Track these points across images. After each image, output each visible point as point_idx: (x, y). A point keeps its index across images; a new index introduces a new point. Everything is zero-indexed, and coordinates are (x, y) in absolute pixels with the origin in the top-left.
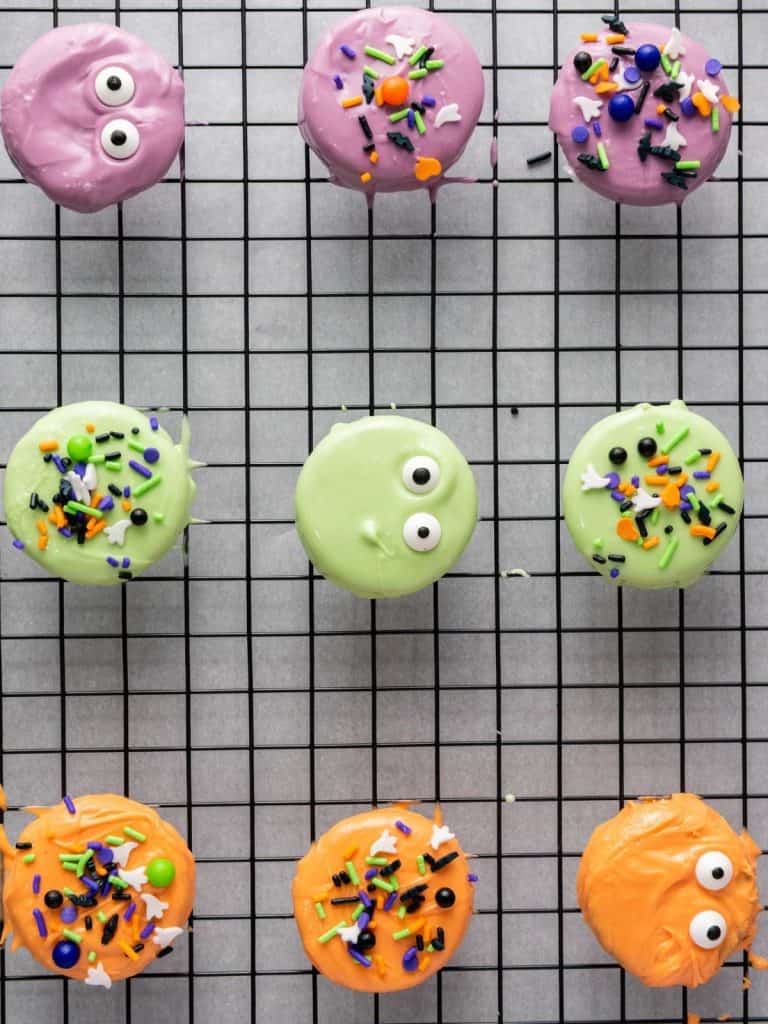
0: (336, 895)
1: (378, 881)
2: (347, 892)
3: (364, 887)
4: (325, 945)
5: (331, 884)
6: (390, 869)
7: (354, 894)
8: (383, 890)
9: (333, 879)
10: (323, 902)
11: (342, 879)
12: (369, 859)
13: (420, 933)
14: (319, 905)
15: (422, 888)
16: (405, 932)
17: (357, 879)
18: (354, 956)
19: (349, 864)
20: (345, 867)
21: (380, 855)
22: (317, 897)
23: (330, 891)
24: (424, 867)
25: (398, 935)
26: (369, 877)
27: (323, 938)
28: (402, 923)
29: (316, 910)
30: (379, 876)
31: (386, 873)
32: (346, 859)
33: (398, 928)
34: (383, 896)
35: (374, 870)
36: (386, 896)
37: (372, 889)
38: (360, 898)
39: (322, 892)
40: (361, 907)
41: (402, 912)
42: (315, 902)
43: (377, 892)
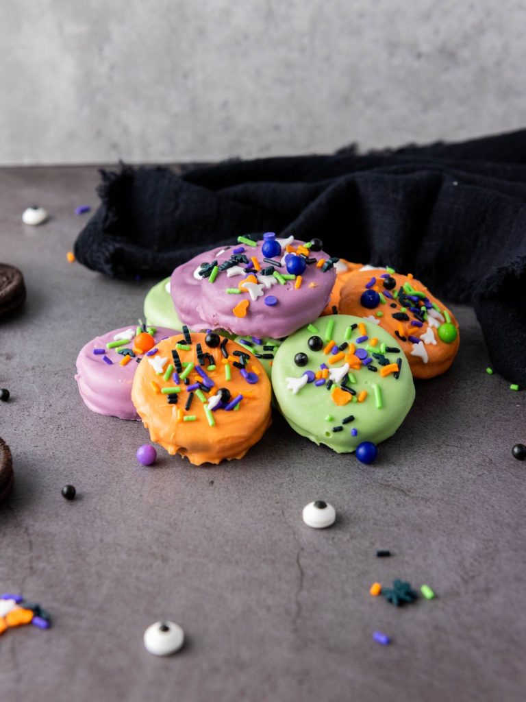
0: (184, 406)
1: (183, 376)
2: (184, 399)
3: (185, 388)
4: (216, 424)
5: (174, 407)
6: (177, 360)
7: (187, 395)
8: (190, 374)
9: (170, 403)
10: (184, 414)
11: (173, 398)
12: (165, 377)
13: (232, 363)
14: (185, 418)
15: (199, 349)
16: (227, 368)
17: (175, 388)
18: (232, 408)
19: (163, 390)
20: (165, 394)
21: (165, 368)
22: (179, 417)
23: (178, 408)
24: (186, 347)
25: (227, 376)
26: (179, 381)
27: (211, 422)
28: (219, 371)
29: (189, 422)
30: (179, 374)
31: (179, 368)
32: (159, 392)
33: (223, 374)
34: (195, 376)
35: (174, 375)
36: (196, 374)
37: (188, 383)
38: (192, 391)
39: (177, 413)
40: (198, 393)
41: (212, 367)
42: (182, 421)
43: (191, 379)
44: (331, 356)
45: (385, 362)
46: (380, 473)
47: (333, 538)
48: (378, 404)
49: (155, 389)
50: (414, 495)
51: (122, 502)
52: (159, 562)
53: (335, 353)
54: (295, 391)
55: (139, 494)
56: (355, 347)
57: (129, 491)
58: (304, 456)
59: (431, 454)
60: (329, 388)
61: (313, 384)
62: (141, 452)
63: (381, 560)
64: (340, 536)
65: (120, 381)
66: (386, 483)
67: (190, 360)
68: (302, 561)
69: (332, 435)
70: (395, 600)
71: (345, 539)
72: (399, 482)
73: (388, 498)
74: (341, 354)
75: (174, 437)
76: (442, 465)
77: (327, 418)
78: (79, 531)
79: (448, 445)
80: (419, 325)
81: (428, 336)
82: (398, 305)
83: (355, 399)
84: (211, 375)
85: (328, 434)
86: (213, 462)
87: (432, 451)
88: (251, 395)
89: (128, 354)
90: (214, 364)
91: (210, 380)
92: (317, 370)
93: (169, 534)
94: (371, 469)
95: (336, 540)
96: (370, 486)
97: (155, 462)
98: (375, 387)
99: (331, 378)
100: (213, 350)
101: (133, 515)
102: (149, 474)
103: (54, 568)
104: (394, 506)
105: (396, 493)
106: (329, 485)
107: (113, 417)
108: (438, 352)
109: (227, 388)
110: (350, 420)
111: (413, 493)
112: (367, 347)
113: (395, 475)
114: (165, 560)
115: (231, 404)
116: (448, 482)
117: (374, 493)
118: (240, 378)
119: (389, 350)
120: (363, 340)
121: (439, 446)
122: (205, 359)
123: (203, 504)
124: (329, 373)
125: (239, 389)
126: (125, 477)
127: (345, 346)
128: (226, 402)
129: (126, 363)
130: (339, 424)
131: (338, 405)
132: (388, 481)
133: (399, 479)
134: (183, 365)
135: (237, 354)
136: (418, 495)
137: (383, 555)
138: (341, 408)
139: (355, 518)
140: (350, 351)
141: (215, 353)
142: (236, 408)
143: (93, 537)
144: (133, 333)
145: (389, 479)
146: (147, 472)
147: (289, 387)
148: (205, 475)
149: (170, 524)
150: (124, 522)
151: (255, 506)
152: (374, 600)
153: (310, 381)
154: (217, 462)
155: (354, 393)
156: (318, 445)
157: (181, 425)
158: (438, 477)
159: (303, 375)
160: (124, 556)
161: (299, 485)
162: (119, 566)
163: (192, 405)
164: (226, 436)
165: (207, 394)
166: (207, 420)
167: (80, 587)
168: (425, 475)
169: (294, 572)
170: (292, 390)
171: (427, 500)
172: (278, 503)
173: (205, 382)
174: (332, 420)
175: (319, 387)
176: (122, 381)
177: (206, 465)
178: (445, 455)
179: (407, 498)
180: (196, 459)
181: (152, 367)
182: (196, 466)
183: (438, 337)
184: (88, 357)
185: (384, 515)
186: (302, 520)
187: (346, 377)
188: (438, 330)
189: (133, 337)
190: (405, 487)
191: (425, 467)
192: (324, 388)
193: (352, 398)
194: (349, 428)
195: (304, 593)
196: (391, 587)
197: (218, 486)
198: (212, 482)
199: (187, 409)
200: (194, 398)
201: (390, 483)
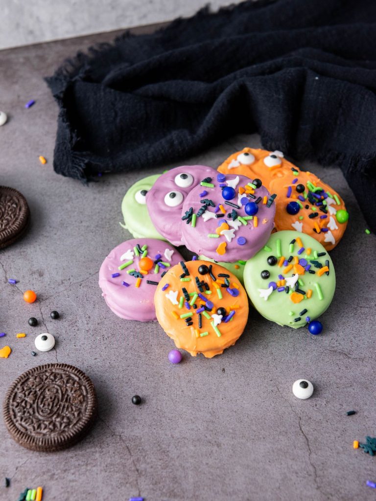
0: (198, 326)
1: (192, 303)
2: (196, 320)
3: (195, 311)
4: (222, 334)
5: (191, 328)
6: (186, 294)
7: (198, 316)
8: (196, 301)
9: (188, 325)
10: (200, 332)
11: (189, 321)
12: (180, 306)
13: (220, 285)
14: (202, 335)
15: (198, 281)
16: (218, 291)
17: (189, 314)
18: (229, 320)
19: (182, 316)
20: (183, 318)
21: (178, 299)
22: (197, 335)
23: (195, 328)
24: (187, 279)
25: (220, 296)
26: (189, 307)
27: (219, 335)
28: (214, 293)
29: (204, 336)
30: (189, 302)
31: (188, 298)
32: (179, 318)
33: (216, 295)
34: (200, 301)
35: (186, 304)
36: (199, 299)
37: (196, 306)
38: (200, 313)
39: (195, 332)
40: (204, 313)
41: (209, 292)
42: (200, 337)
43: (197, 303)
44: (284, 268)
45: (319, 266)
46: (326, 340)
47: (316, 405)
48: (320, 297)
49: (176, 317)
50: (353, 357)
51: (172, 400)
52: (215, 448)
53: (287, 265)
54: (266, 298)
55: (181, 391)
56: (298, 258)
57: (173, 388)
58: (274, 334)
59: (353, 316)
60: (288, 292)
61: (277, 290)
62: (172, 356)
63: (350, 418)
64: (319, 402)
65: (141, 302)
66: (333, 349)
67: (194, 290)
68: (303, 428)
69: (294, 323)
70: (370, 452)
71: (323, 404)
72: (341, 347)
73: (338, 362)
74: (290, 265)
75: (196, 348)
76: (363, 326)
77: (290, 314)
78: (155, 431)
79: (361, 307)
80: (325, 217)
81: (332, 225)
82: (310, 205)
83: (306, 297)
84: (208, 297)
85: (291, 323)
87: (353, 314)
88: (237, 306)
89: (138, 276)
90: (208, 289)
91: (210, 303)
92: (276, 280)
93: (213, 422)
94: (319, 338)
95: (318, 406)
96: (324, 354)
98: (316, 285)
99: (287, 285)
100: (204, 276)
101: (184, 410)
102: (181, 369)
103: (152, 467)
104: (344, 369)
105: (341, 357)
106: (298, 358)
108: (339, 234)
109: (222, 307)
110: (305, 311)
111: (352, 355)
112: (305, 256)
113: (337, 341)
114: (219, 445)
115: (228, 318)
116: (371, 341)
117: (328, 360)
118: (227, 294)
119: (320, 255)
120: (302, 251)
121: (356, 309)
122: (203, 286)
123: (225, 390)
124: (286, 282)
125: (230, 303)
126: (166, 376)
127: (291, 258)
128: (225, 316)
129: (140, 285)
130: (298, 316)
131: (295, 303)
132: (334, 347)
133: (339, 343)
134: (191, 295)
135: (221, 275)
136: (356, 357)
137: (351, 413)
138: (297, 305)
139: (324, 385)
140: (295, 261)
141: (206, 278)
142: (231, 320)
143: (166, 435)
144: (133, 253)
145: (334, 346)
146: (178, 368)
147: (261, 296)
149: (210, 413)
150: (181, 418)
151: (258, 386)
152: (356, 452)
153: (274, 289)
155: (304, 293)
156: (282, 326)
157: (199, 339)
158: (363, 337)
159: (269, 287)
160: (192, 448)
161: (279, 362)
162: (192, 457)
163: (203, 323)
164: (229, 340)
165: (209, 312)
166: (215, 332)
167: (175, 479)
168: (355, 337)
169: (302, 439)
170: (263, 297)
171: (362, 360)
172: (271, 380)
173: (207, 305)
174: (294, 314)
175: (280, 293)
176: (142, 302)
177: (216, 357)
178: (362, 316)
179: (350, 360)
180: (209, 355)
181: (169, 300)
182: (210, 359)
183: (338, 222)
184: (109, 281)
185: (341, 378)
186: (292, 393)
187: (297, 282)
188: (336, 215)
189: (134, 256)
190: (346, 350)
191: (353, 330)
192: (284, 293)
193: (304, 297)
194: (304, 317)
195: (314, 456)
196: (365, 441)
197: (229, 373)
198: (224, 370)
199: (201, 327)
200: (202, 318)
201: (335, 349)
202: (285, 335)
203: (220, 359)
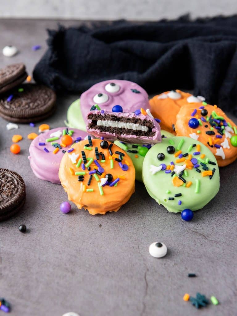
0: (87, 183)
1: (87, 165)
2: (87, 179)
3: (88, 172)
4: (104, 194)
5: (82, 183)
6: (84, 156)
7: (89, 176)
8: (91, 165)
9: (80, 181)
10: (87, 188)
11: (81, 178)
12: (77, 166)
13: (114, 159)
14: (88, 190)
15: (97, 150)
16: (112, 162)
17: (83, 173)
18: (113, 185)
19: (76, 173)
20: (77, 175)
21: (77, 160)
22: (84, 190)
23: (84, 184)
24: (90, 148)
25: (112, 166)
26: (84, 168)
27: (101, 193)
28: (107, 163)
29: (89, 192)
30: (85, 164)
31: (85, 160)
32: (74, 174)
33: (109, 165)
34: (93, 166)
35: (82, 165)
36: (94, 164)
37: (90, 169)
38: (91, 174)
39: (83, 187)
40: (95, 175)
41: (103, 161)
42: (85, 191)
43: (91, 167)
45: (206, 169)
47: (165, 264)
48: (196, 190)
49: (71, 173)
50: (210, 239)
51: (51, 236)
52: (70, 274)
55: (60, 231)
57: (55, 228)
58: (151, 211)
59: (221, 213)
62: (63, 206)
63: (190, 279)
64: (169, 263)
65: (52, 163)
66: (195, 231)
67: (91, 156)
68: (147, 277)
69: (168, 201)
70: (197, 305)
71: (171, 265)
72: (203, 231)
73: (196, 240)
75: (81, 200)
76: (227, 221)
77: (167, 192)
78: (27, 252)
79: (231, 209)
80: (220, 137)
81: (225, 144)
82: (209, 126)
84: (102, 165)
85: (165, 200)
86: (101, 213)
87: (222, 212)
88: (124, 177)
89: (58, 147)
90: (104, 159)
91: (102, 169)
93: (76, 257)
95: (166, 265)
96: (187, 232)
97: (70, 211)
98: (197, 181)
100: (104, 150)
101: (57, 244)
102: (67, 219)
103: (13, 275)
104: (199, 245)
105: (200, 237)
106: (164, 231)
107: (48, 181)
108: (230, 153)
109: (111, 174)
110: (179, 195)
111: (210, 238)
113: (201, 226)
114: (73, 273)
115: (113, 183)
116: (230, 232)
117: (189, 237)
118: (118, 167)
119: (210, 163)
121: (226, 209)
122: (100, 156)
123: (95, 238)
125: (118, 174)
126: (54, 220)
128: (110, 181)
129: (56, 153)
130: (173, 196)
131: (175, 186)
132: (197, 230)
133: (202, 228)
134: (88, 159)
135: (117, 153)
136: (213, 239)
137: (192, 276)
138: (176, 188)
139: (178, 252)
141: (105, 152)
142: (116, 185)
143: (35, 257)
145: (197, 228)
146: (65, 217)
148: (97, 220)
149: (77, 250)
150: (52, 249)
151: (123, 242)
152: (185, 304)
154: (104, 213)
155: (185, 182)
156: (160, 205)
157: (85, 194)
158: (224, 228)
160: (51, 270)
161: (148, 230)
162: (48, 276)
163: (91, 183)
164: (109, 201)
165: (100, 176)
166: (99, 191)
167: (27, 287)
168: (217, 227)
169: (143, 284)
171: (217, 243)
172: (136, 240)
173: (99, 170)
174: (170, 193)
176: (54, 163)
177: (98, 215)
178: (229, 214)
179: (206, 241)
180: (93, 212)
181: (71, 160)
182: (93, 215)
183: (230, 144)
184: (36, 147)
185: (193, 251)
186: (149, 252)
188: (230, 139)
189: (61, 136)
190: (206, 233)
191: (217, 222)
193: (183, 184)
194: (178, 199)
195: (148, 298)
196: (195, 296)
197: (104, 228)
198: (101, 225)
199: (89, 185)
200: (92, 178)
201: (197, 231)
202: (161, 213)
203: (101, 218)
